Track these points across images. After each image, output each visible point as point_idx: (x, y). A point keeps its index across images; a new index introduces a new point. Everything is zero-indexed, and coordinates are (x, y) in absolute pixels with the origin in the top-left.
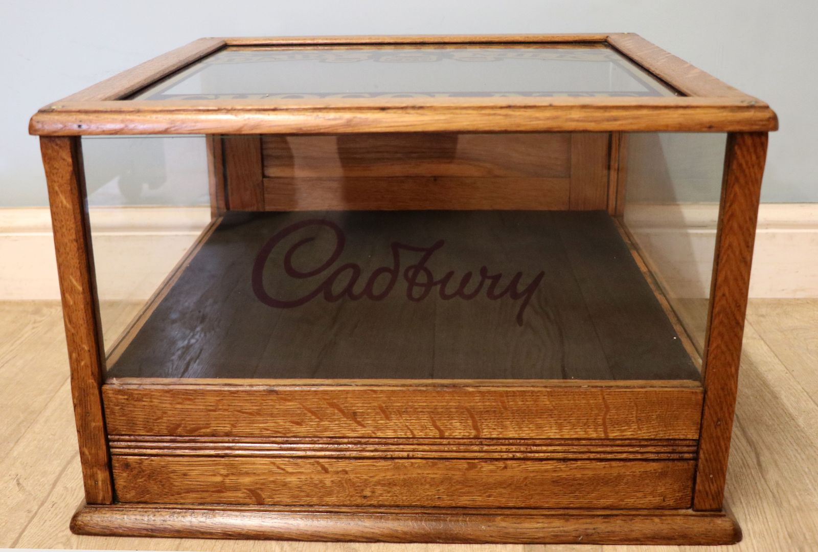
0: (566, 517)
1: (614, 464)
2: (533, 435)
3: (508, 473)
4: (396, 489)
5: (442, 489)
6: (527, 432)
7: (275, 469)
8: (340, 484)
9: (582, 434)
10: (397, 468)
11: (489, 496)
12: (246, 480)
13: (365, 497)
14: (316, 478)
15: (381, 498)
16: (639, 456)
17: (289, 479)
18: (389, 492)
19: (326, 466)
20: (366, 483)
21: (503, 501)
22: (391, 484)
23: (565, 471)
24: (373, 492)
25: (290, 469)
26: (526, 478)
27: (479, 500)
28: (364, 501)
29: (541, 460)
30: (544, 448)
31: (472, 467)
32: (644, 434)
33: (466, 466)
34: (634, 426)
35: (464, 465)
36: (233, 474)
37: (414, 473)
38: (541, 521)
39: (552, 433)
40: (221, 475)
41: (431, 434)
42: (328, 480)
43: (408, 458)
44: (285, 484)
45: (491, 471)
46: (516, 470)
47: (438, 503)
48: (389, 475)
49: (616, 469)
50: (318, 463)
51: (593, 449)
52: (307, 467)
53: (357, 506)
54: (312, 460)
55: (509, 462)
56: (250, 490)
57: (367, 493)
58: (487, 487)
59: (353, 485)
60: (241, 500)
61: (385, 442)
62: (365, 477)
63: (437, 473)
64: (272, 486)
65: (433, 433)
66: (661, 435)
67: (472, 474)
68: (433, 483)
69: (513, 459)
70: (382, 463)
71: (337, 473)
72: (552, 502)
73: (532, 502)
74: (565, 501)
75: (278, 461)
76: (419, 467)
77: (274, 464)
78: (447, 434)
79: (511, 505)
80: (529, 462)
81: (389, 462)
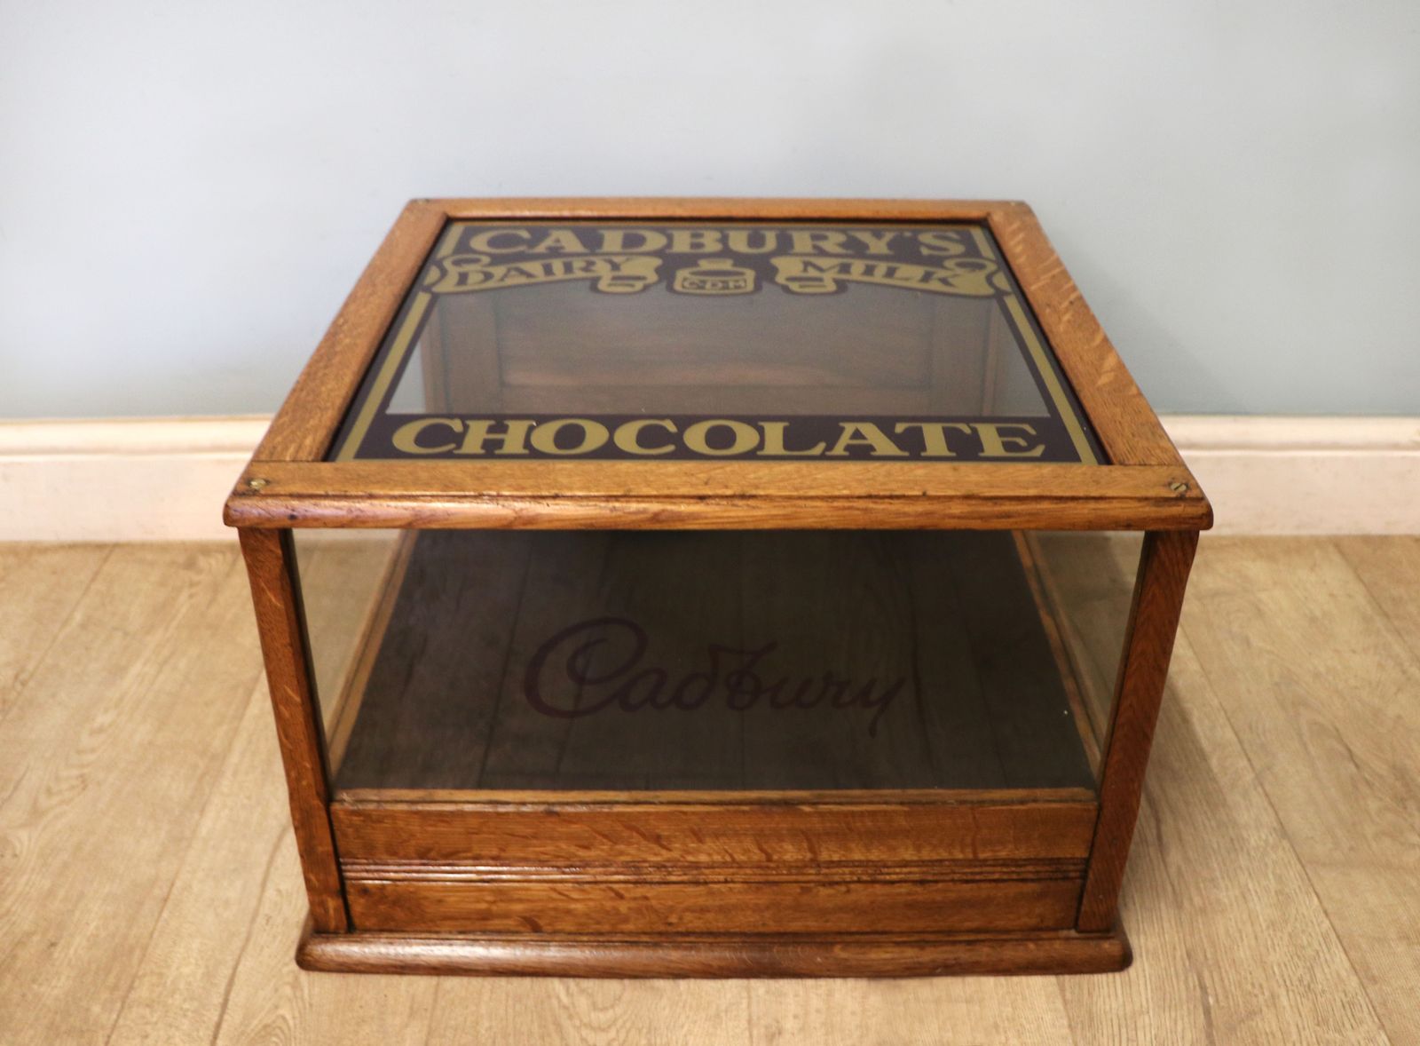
0: (921, 944)
1: (983, 885)
2: (884, 857)
3: (852, 897)
4: (710, 916)
5: (767, 914)
6: (875, 855)
7: (555, 895)
8: (639, 911)
9: (944, 855)
10: (711, 893)
11: (827, 921)
12: (518, 907)
13: (670, 924)
14: (608, 905)
15: (690, 925)
16: (1014, 876)
17: (573, 906)
18: (700, 918)
19: (622, 892)
20: (671, 909)
21: (844, 926)
22: (703, 910)
23: (921, 894)
24: (681, 918)
25: (575, 895)
26: (872, 902)
27: (813, 924)
28: (670, 929)
29: (892, 882)
30: (898, 870)
31: (805, 891)
32: (1021, 853)
33: (798, 890)
34: (1011, 846)
35: (796, 889)
36: (502, 901)
37: (733, 900)
38: (890, 950)
39: (908, 854)
40: (487, 902)
41: (756, 858)
42: (623, 907)
43: (726, 882)
44: (568, 912)
45: (829, 896)
46: (861, 895)
47: (761, 929)
48: (701, 901)
49: (985, 890)
50: (611, 889)
51: (956, 869)
52: (596, 893)
53: (660, 934)
54: (603, 886)
55: (852, 886)
56: (525, 918)
57: (673, 919)
58: (823, 913)
59: (656, 911)
60: (512, 929)
61: (696, 866)
62: (670, 903)
63: (763, 899)
64: (552, 913)
65: (757, 856)
66: (1043, 854)
67: (805, 899)
68: (757, 909)
69: (859, 881)
70: (691, 889)
71: (635, 899)
72: (905, 926)
73: (880, 927)
74: (920, 925)
75: (559, 886)
76: (740, 892)
77: (554, 890)
78: (775, 857)
79: (854, 929)
80: (877, 886)
81: (701, 888)
